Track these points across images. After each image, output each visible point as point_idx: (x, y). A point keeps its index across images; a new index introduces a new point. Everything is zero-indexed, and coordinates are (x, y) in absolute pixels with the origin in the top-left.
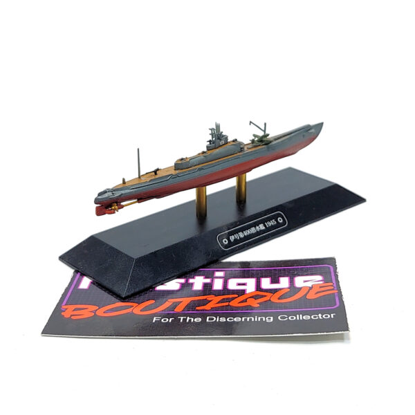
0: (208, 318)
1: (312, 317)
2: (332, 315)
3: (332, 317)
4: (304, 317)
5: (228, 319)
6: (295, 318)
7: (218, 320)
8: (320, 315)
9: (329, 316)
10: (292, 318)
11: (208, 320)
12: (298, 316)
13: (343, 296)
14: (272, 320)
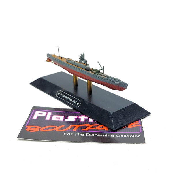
0: (87, 134)
1: (130, 136)
2: (138, 136)
3: (139, 137)
4: (127, 136)
5: (95, 135)
6: (123, 136)
7: (91, 135)
8: (133, 135)
9: (137, 136)
10: (122, 136)
11: (87, 135)
12: (124, 135)
13: (143, 128)
14: (113, 136)
